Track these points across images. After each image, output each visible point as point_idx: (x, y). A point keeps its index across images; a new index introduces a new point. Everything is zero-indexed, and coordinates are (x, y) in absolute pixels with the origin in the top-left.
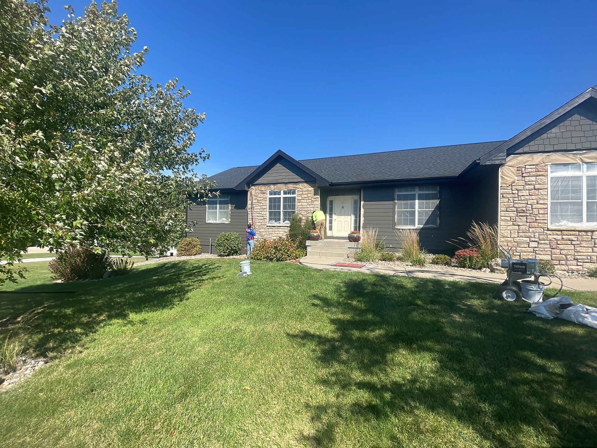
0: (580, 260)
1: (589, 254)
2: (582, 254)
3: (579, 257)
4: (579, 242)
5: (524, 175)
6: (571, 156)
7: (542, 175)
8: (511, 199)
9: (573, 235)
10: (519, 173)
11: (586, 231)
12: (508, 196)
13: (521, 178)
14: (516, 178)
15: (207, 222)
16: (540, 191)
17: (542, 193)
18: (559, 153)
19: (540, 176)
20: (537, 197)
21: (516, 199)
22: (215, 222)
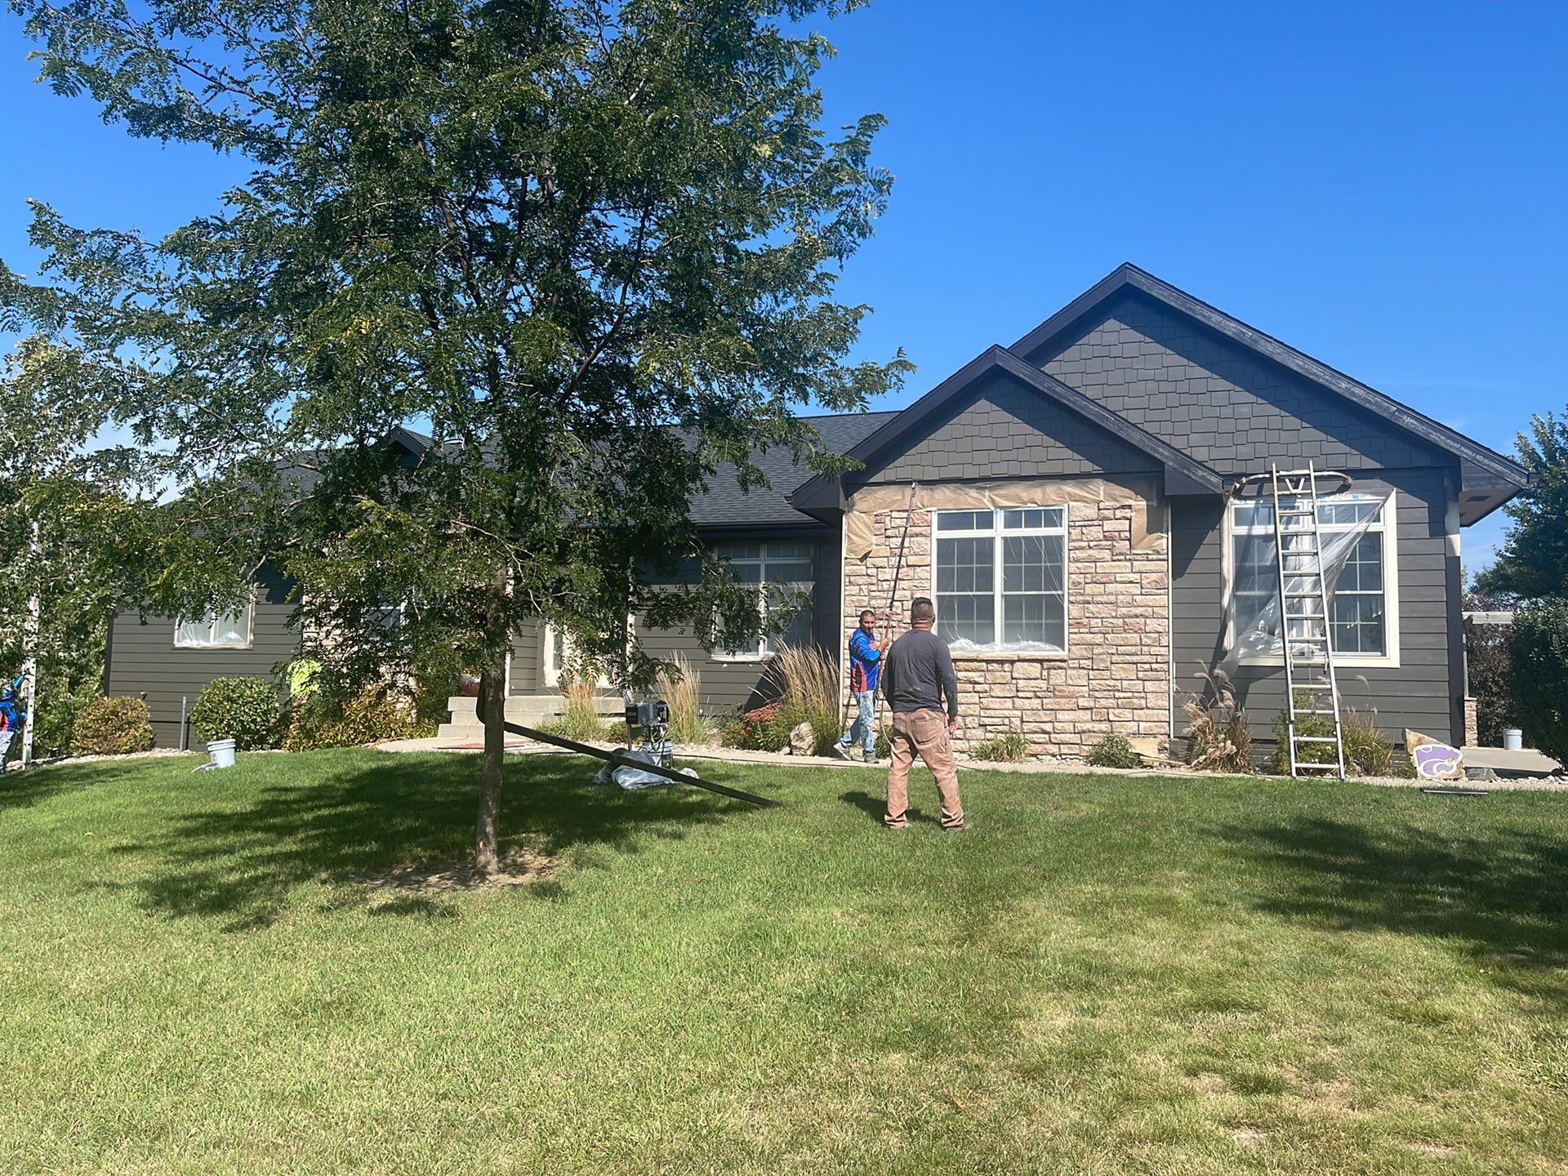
0: (989, 728)
1: (1007, 713)
2: (992, 713)
3: (987, 721)
4: (987, 687)
5: (889, 533)
6: (973, 493)
7: (921, 535)
8: (863, 587)
9: (977, 670)
10: (880, 529)
11: (1001, 662)
12: (860, 580)
13: (883, 540)
14: (874, 539)
15: (177, 645)
16: (918, 570)
17: (921, 575)
18: (951, 486)
19: (917, 535)
20: (911, 583)
21: (873, 588)
22: (203, 644)
